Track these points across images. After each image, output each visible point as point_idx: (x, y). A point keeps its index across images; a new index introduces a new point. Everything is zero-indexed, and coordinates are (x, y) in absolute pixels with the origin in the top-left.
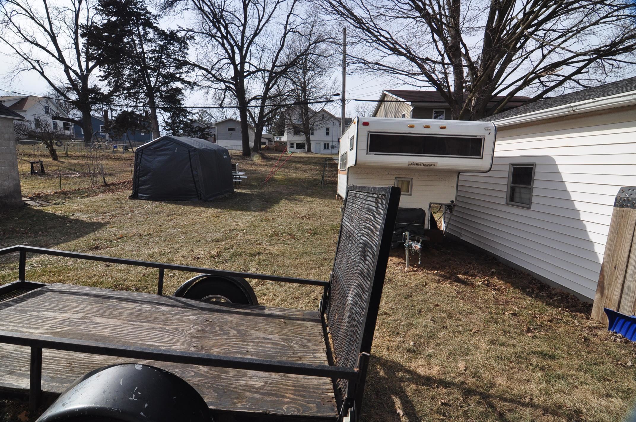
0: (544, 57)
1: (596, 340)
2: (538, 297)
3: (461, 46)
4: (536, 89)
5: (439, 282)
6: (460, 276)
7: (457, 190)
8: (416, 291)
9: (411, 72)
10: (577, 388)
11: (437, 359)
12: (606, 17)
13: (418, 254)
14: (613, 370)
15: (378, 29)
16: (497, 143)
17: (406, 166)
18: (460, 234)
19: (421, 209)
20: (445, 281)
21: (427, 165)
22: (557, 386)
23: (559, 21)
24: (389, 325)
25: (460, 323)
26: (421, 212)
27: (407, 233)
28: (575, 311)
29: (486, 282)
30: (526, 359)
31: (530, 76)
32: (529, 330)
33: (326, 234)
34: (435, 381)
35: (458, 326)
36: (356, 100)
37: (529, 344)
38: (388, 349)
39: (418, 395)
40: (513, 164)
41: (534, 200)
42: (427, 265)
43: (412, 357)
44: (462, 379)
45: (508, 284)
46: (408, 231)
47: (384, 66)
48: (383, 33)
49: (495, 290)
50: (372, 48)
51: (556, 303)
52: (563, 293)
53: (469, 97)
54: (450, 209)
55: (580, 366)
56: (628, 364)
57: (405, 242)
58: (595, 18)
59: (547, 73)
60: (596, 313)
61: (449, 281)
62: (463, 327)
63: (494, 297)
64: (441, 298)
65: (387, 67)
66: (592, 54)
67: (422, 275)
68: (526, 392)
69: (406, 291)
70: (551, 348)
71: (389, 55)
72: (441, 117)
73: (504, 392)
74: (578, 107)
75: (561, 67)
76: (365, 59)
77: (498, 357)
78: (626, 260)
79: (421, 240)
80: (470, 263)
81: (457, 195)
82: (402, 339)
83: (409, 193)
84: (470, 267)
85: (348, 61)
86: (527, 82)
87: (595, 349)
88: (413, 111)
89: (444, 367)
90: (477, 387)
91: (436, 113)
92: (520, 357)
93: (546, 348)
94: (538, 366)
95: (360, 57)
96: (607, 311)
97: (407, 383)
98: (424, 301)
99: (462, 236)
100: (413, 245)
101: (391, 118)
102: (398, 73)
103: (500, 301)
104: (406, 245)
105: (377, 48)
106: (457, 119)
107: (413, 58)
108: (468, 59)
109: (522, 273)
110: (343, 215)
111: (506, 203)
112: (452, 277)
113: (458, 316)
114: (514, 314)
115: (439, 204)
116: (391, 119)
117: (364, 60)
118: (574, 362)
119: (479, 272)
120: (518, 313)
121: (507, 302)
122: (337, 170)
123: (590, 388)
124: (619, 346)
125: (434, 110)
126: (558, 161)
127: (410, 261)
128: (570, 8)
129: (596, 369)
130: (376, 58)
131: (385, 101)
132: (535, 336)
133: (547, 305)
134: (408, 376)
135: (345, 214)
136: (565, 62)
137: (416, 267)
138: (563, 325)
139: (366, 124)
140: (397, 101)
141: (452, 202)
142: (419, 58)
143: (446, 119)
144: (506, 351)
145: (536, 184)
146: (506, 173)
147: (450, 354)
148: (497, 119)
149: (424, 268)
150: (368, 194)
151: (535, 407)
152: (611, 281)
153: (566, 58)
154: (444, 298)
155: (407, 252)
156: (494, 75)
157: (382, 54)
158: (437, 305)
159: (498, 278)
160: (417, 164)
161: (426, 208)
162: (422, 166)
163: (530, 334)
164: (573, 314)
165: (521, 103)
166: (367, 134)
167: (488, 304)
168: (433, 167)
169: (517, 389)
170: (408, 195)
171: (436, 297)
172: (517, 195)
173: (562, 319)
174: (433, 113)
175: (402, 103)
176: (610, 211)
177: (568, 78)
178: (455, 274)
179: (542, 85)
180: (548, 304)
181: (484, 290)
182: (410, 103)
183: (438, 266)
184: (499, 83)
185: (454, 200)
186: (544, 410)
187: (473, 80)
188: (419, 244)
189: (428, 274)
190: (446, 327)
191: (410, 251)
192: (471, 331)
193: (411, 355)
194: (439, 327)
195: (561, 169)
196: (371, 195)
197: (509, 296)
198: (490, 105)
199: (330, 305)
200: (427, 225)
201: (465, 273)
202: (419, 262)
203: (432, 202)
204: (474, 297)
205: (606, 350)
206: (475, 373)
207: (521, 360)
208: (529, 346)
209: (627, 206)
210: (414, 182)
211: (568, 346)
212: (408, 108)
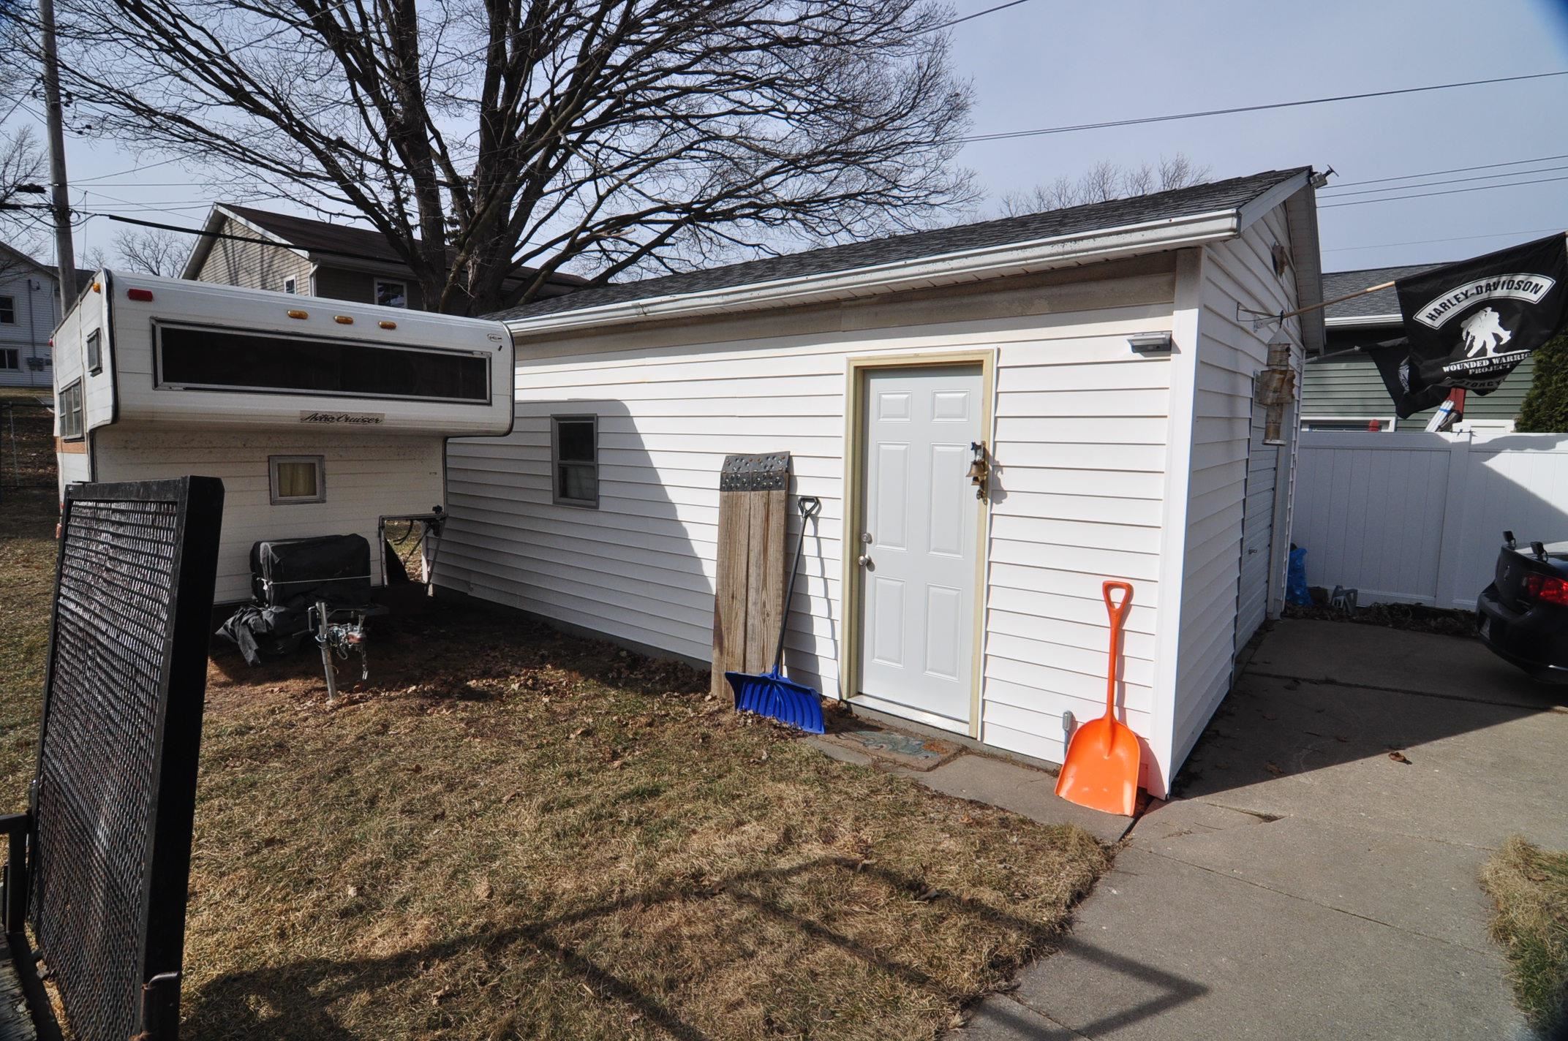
0: (601, 199)
1: (720, 733)
2: (629, 685)
3: (430, 135)
4: (594, 265)
5: (422, 710)
6: (472, 683)
7: (446, 482)
8: (360, 752)
9: (297, 168)
10: (694, 832)
11: (424, 899)
12: (690, 148)
13: (359, 655)
14: (744, 775)
15: (174, 16)
16: (518, 370)
17: (296, 422)
18: (467, 583)
19: (354, 536)
20: (438, 704)
21: (357, 420)
22: (664, 843)
23: (618, 133)
24: (283, 868)
25: (475, 792)
26: (357, 545)
27: (321, 606)
28: (688, 693)
29: (530, 682)
30: (611, 816)
31: (579, 233)
32: (615, 756)
33: (26, 660)
34: (419, 957)
35: (470, 802)
36: (112, 217)
37: (615, 783)
38: (282, 935)
39: (375, 1014)
40: (557, 417)
41: (603, 490)
42: (387, 679)
43: (357, 927)
44: (482, 920)
45: (574, 675)
46: (321, 599)
47: (211, 134)
48: (194, 34)
49: (548, 693)
50: (157, 69)
51: (658, 687)
52: (669, 665)
53: (460, 258)
54: (433, 527)
55: (698, 790)
56: (764, 758)
57: (317, 632)
58: (676, 143)
59: (609, 233)
60: (718, 686)
61: (447, 701)
62: (483, 799)
63: (547, 710)
64: (427, 750)
65: (218, 137)
66: (681, 213)
67: (377, 706)
68: (613, 883)
69: (331, 762)
70: (654, 775)
71: (222, 103)
72: (399, 300)
73: (571, 904)
74: (651, 308)
75: (633, 226)
76: (137, 97)
77: (558, 835)
78: (744, 581)
79: (361, 618)
80: (493, 648)
81: (447, 493)
82: (323, 893)
83: (316, 497)
84: (494, 657)
85: (70, 88)
86: (575, 247)
87: (718, 752)
88: (318, 275)
89: (438, 912)
90: (517, 920)
91: (385, 287)
92: (600, 817)
93: (643, 781)
94: (631, 819)
95: (115, 86)
96: (729, 676)
97: (342, 1000)
98: (383, 770)
99: (471, 590)
100: (342, 633)
101: (249, 288)
102: (254, 162)
103: (560, 714)
104: (321, 637)
105: (176, 74)
106: (436, 311)
107: (301, 133)
108: (448, 168)
109: (598, 643)
110: (60, 584)
111: (554, 502)
112: (454, 691)
113: (469, 778)
114: (587, 733)
115: (406, 518)
116: (249, 290)
117: (133, 100)
118: (688, 787)
119: (514, 664)
120: (594, 729)
121: (572, 712)
122: (53, 441)
123: (712, 823)
124: (751, 732)
125: (376, 281)
126: (633, 409)
127: (337, 679)
128: (639, 112)
129: (719, 785)
130: (175, 101)
131: (225, 236)
132: (625, 763)
133: (643, 694)
134: (343, 980)
135: (64, 580)
136: (638, 219)
137: (358, 691)
138: (670, 725)
139: (140, 295)
140: (264, 242)
141: (437, 509)
142: (319, 135)
143: (410, 307)
144: (572, 816)
145: (603, 458)
146: (546, 437)
147: (454, 876)
148: (516, 317)
149: (380, 687)
150: (130, 507)
151: (625, 903)
152: (730, 622)
153: (642, 209)
154: (434, 748)
155: (325, 657)
156: (510, 218)
157: (201, 97)
158: (418, 769)
159: (555, 667)
160: (326, 418)
161: (369, 532)
162: (342, 424)
163: (617, 764)
164: (685, 698)
165: (572, 289)
166: (148, 327)
167: (535, 729)
168: (373, 425)
169: (594, 884)
170: (316, 502)
171: (414, 751)
172: (572, 483)
173: (667, 715)
174: (376, 287)
175: (282, 250)
177: (646, 250)
178: (461, 680)
179: (605, 257)
180: (646, 693)
181: (527, 701)
182: (305, 254)
183: (417, 673)
184: (522, 237)
185: (442, 505)
186: (644, 902)
187: (465, 221)
188: (358, 628)
189: (391, 699)
190: (443, 816)
191: (333, 652)
192: (500, 801)
193: (352, 922)
194: (427, 820)
195: (640, 425)
196: (139, 507)
197: (577, 697)
198: (508, 284)
199: (42, 885)
200: (378, 575)
201: (484, 674)
202: (365, 676)
203: (385, 514)
204: (507, 723)
205: (734, 745)
206: (513, 892)
207: (603, 821)
208: (615, 787)
209: (737, 489)
210: (330, 466)
211: (680, 762)
212: (300, 267)
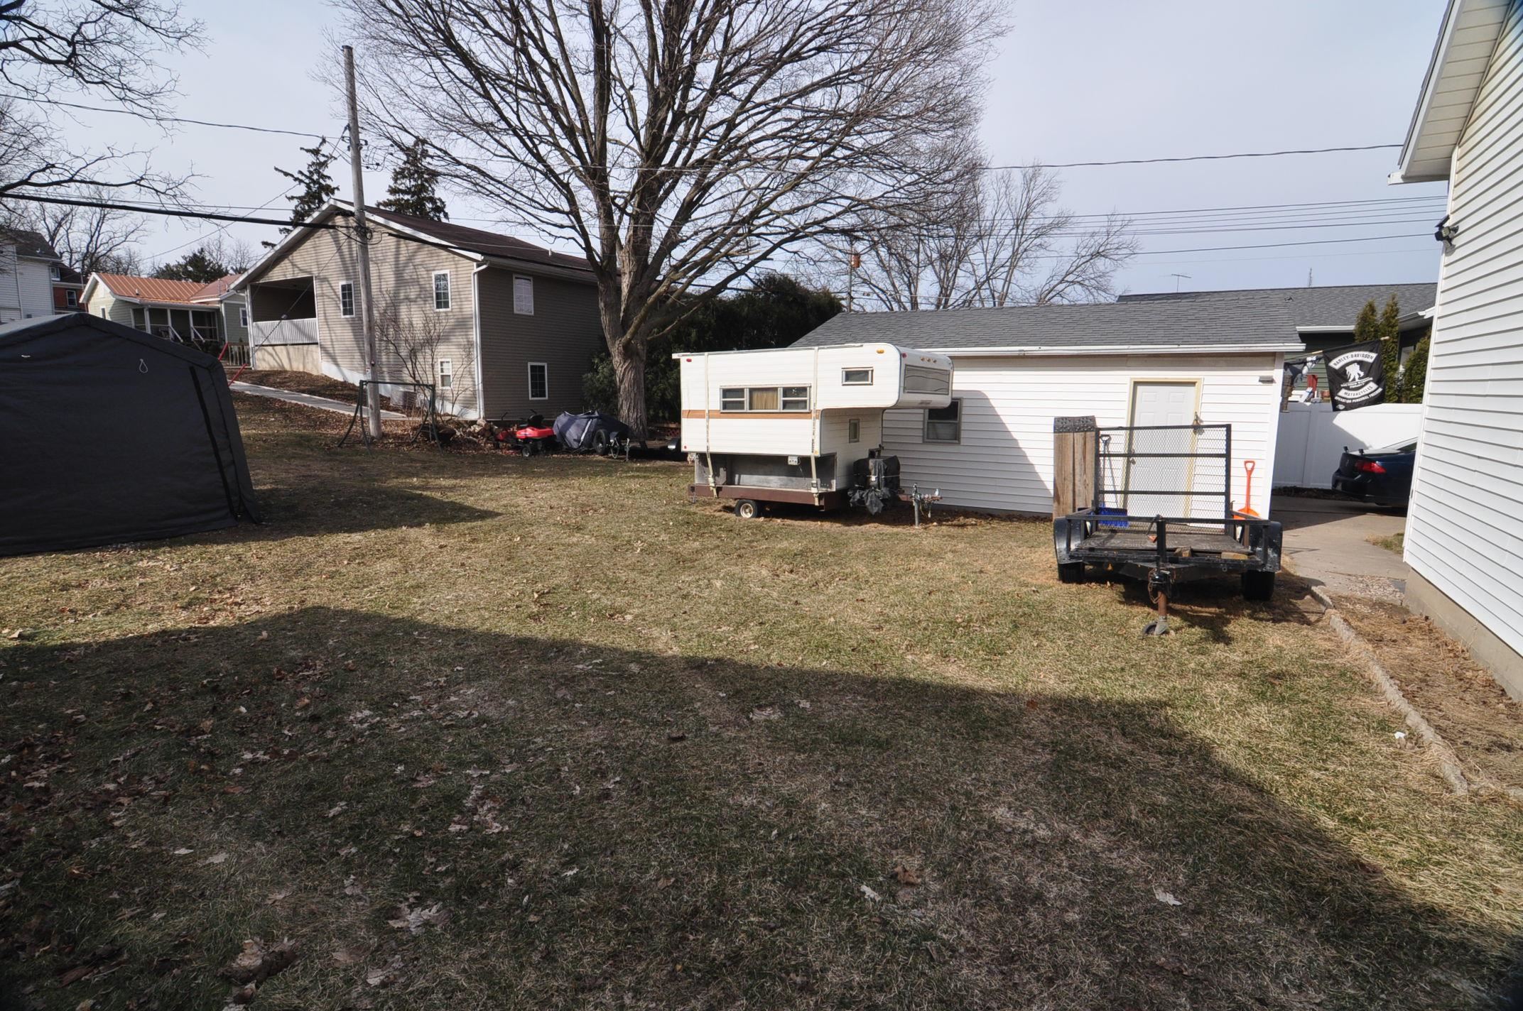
41: (963, 434)
78: (1072, 472)
83: (857, 439)
111: (924, 442)
125: (515, 276)
126: (989, 395)
145: (964, 419)
152: (1063, 490)
170: (857, 442)
174: (515, 281)
176: (1051, 437)
182: (476, 256)
209: (1065, 432)
210: (861, 424)
